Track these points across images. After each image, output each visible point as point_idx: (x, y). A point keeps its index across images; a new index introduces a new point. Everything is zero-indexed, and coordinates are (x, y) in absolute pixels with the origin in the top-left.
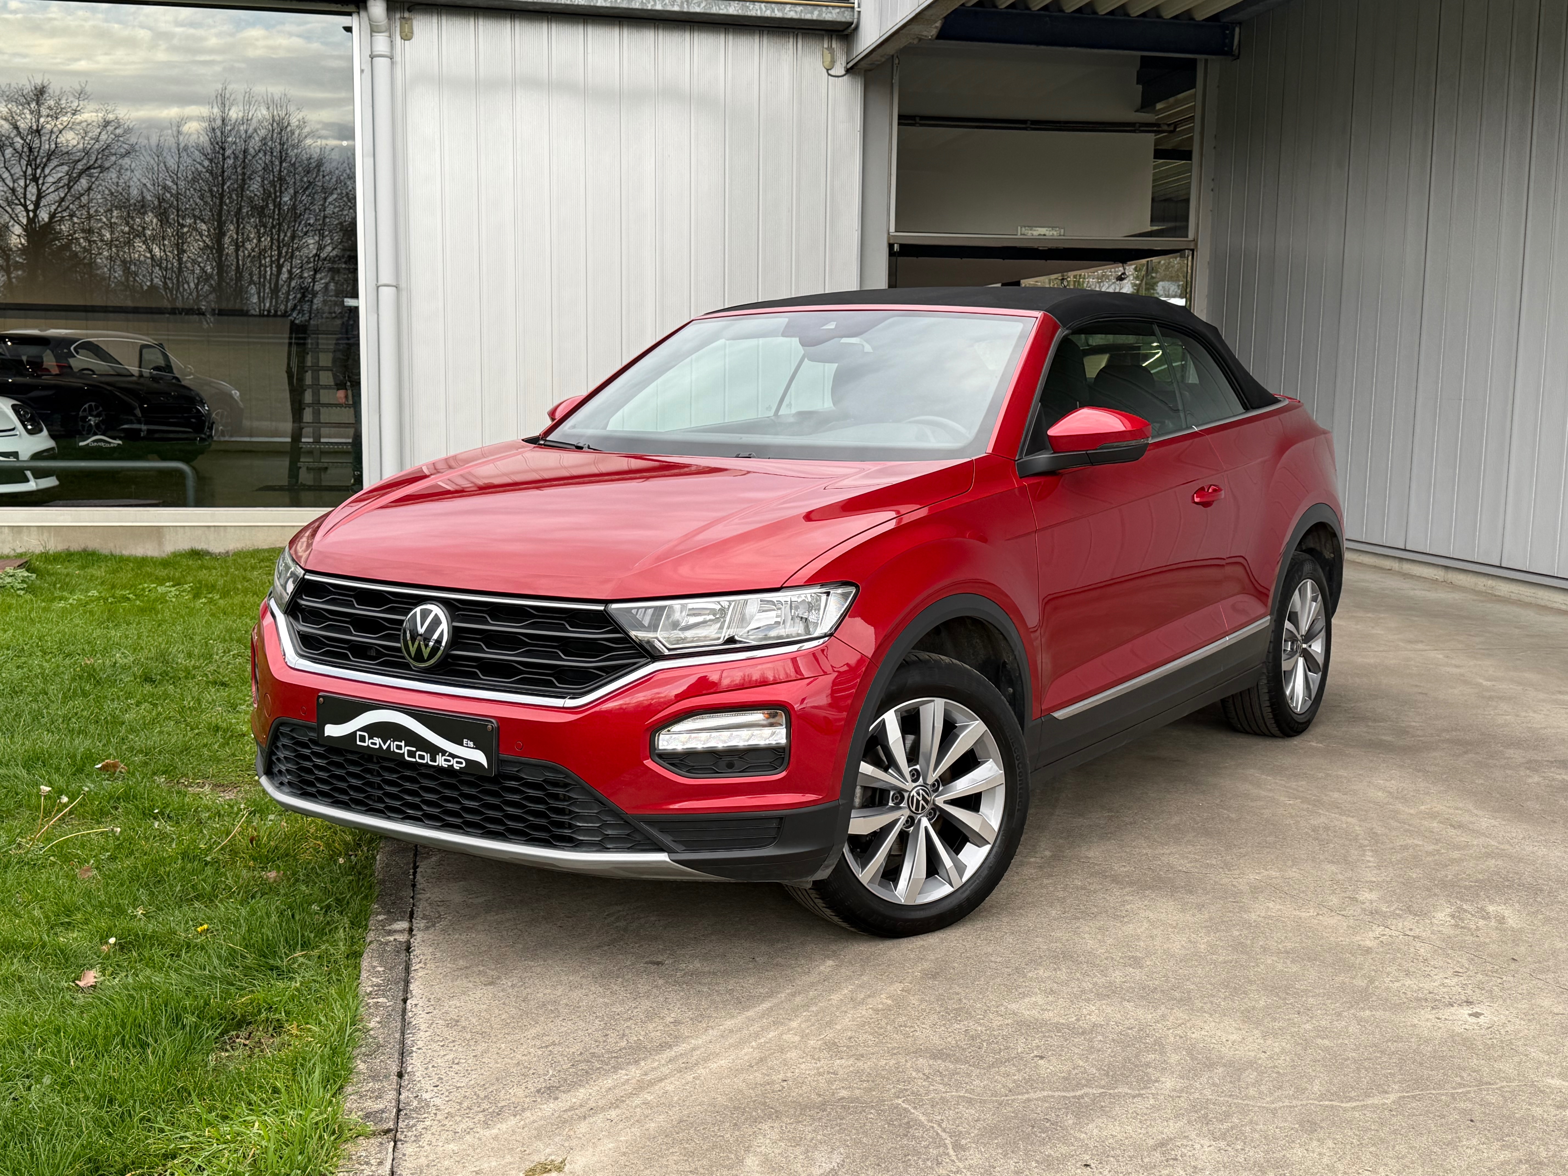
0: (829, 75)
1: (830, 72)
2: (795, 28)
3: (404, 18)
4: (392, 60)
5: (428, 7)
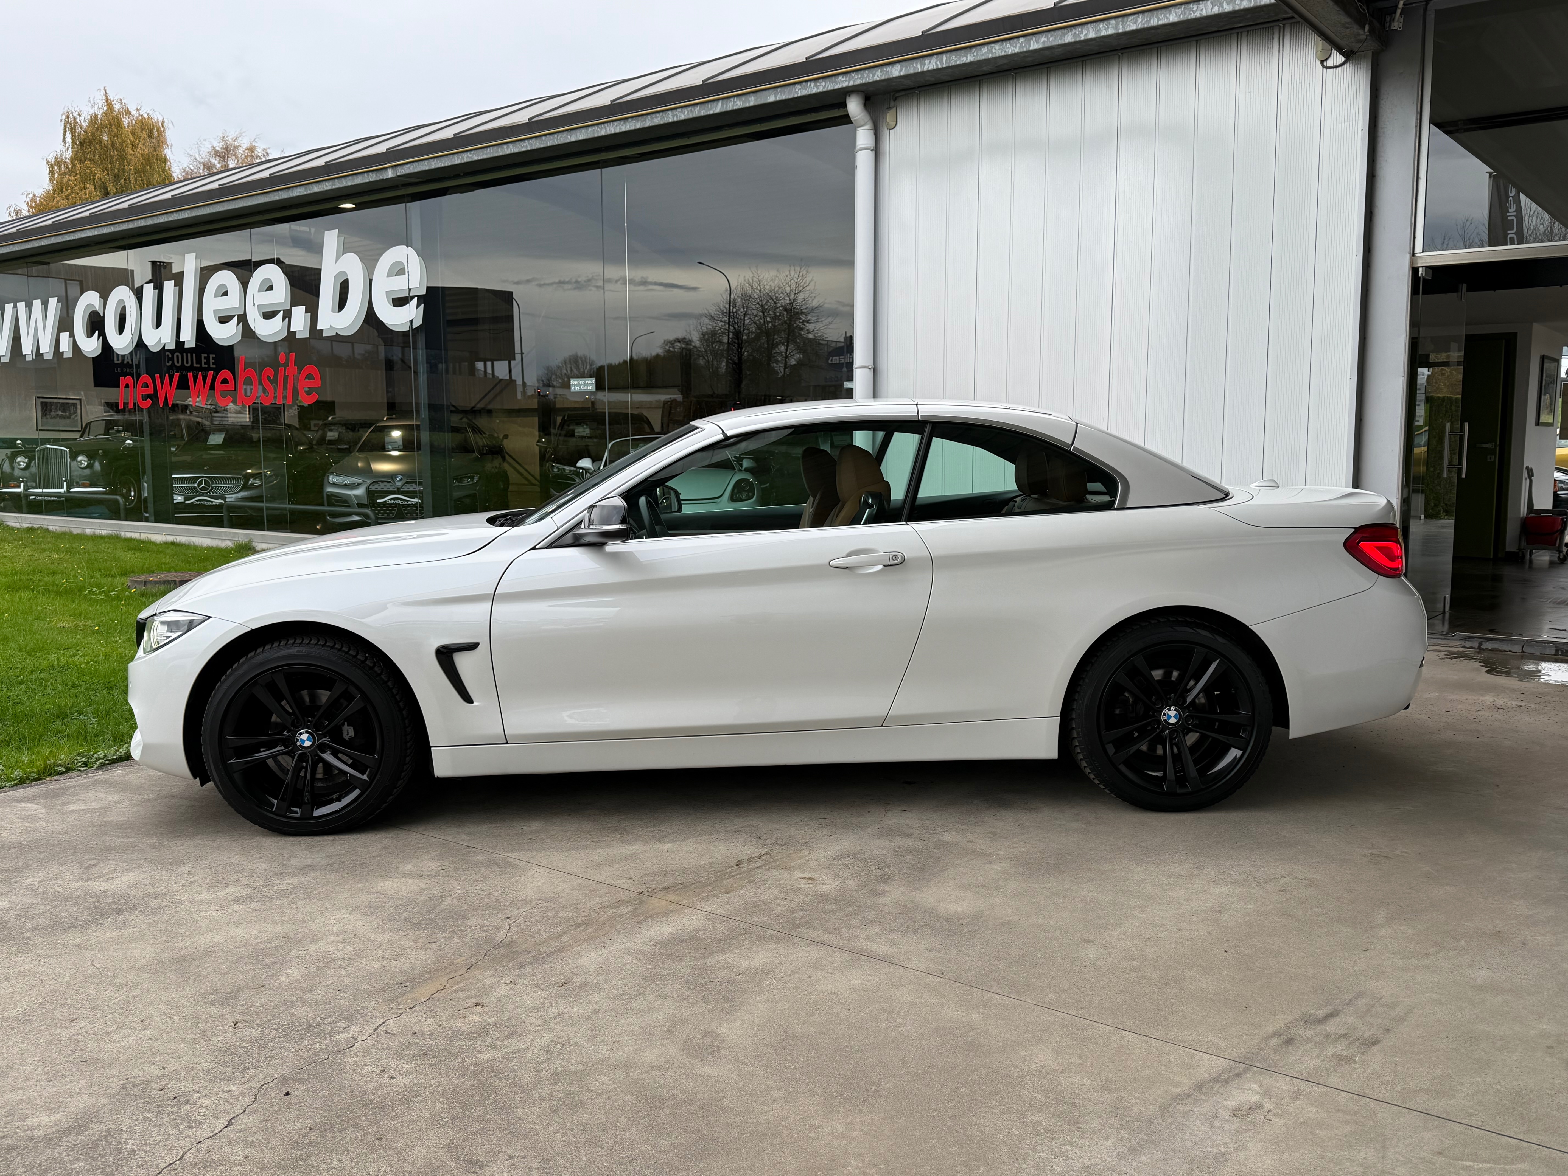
0: (1324, 67)
1: (1325, 64)
2: (1278, 20)
3: (889, 108)
4: (877, 151)
5: (907, 92)
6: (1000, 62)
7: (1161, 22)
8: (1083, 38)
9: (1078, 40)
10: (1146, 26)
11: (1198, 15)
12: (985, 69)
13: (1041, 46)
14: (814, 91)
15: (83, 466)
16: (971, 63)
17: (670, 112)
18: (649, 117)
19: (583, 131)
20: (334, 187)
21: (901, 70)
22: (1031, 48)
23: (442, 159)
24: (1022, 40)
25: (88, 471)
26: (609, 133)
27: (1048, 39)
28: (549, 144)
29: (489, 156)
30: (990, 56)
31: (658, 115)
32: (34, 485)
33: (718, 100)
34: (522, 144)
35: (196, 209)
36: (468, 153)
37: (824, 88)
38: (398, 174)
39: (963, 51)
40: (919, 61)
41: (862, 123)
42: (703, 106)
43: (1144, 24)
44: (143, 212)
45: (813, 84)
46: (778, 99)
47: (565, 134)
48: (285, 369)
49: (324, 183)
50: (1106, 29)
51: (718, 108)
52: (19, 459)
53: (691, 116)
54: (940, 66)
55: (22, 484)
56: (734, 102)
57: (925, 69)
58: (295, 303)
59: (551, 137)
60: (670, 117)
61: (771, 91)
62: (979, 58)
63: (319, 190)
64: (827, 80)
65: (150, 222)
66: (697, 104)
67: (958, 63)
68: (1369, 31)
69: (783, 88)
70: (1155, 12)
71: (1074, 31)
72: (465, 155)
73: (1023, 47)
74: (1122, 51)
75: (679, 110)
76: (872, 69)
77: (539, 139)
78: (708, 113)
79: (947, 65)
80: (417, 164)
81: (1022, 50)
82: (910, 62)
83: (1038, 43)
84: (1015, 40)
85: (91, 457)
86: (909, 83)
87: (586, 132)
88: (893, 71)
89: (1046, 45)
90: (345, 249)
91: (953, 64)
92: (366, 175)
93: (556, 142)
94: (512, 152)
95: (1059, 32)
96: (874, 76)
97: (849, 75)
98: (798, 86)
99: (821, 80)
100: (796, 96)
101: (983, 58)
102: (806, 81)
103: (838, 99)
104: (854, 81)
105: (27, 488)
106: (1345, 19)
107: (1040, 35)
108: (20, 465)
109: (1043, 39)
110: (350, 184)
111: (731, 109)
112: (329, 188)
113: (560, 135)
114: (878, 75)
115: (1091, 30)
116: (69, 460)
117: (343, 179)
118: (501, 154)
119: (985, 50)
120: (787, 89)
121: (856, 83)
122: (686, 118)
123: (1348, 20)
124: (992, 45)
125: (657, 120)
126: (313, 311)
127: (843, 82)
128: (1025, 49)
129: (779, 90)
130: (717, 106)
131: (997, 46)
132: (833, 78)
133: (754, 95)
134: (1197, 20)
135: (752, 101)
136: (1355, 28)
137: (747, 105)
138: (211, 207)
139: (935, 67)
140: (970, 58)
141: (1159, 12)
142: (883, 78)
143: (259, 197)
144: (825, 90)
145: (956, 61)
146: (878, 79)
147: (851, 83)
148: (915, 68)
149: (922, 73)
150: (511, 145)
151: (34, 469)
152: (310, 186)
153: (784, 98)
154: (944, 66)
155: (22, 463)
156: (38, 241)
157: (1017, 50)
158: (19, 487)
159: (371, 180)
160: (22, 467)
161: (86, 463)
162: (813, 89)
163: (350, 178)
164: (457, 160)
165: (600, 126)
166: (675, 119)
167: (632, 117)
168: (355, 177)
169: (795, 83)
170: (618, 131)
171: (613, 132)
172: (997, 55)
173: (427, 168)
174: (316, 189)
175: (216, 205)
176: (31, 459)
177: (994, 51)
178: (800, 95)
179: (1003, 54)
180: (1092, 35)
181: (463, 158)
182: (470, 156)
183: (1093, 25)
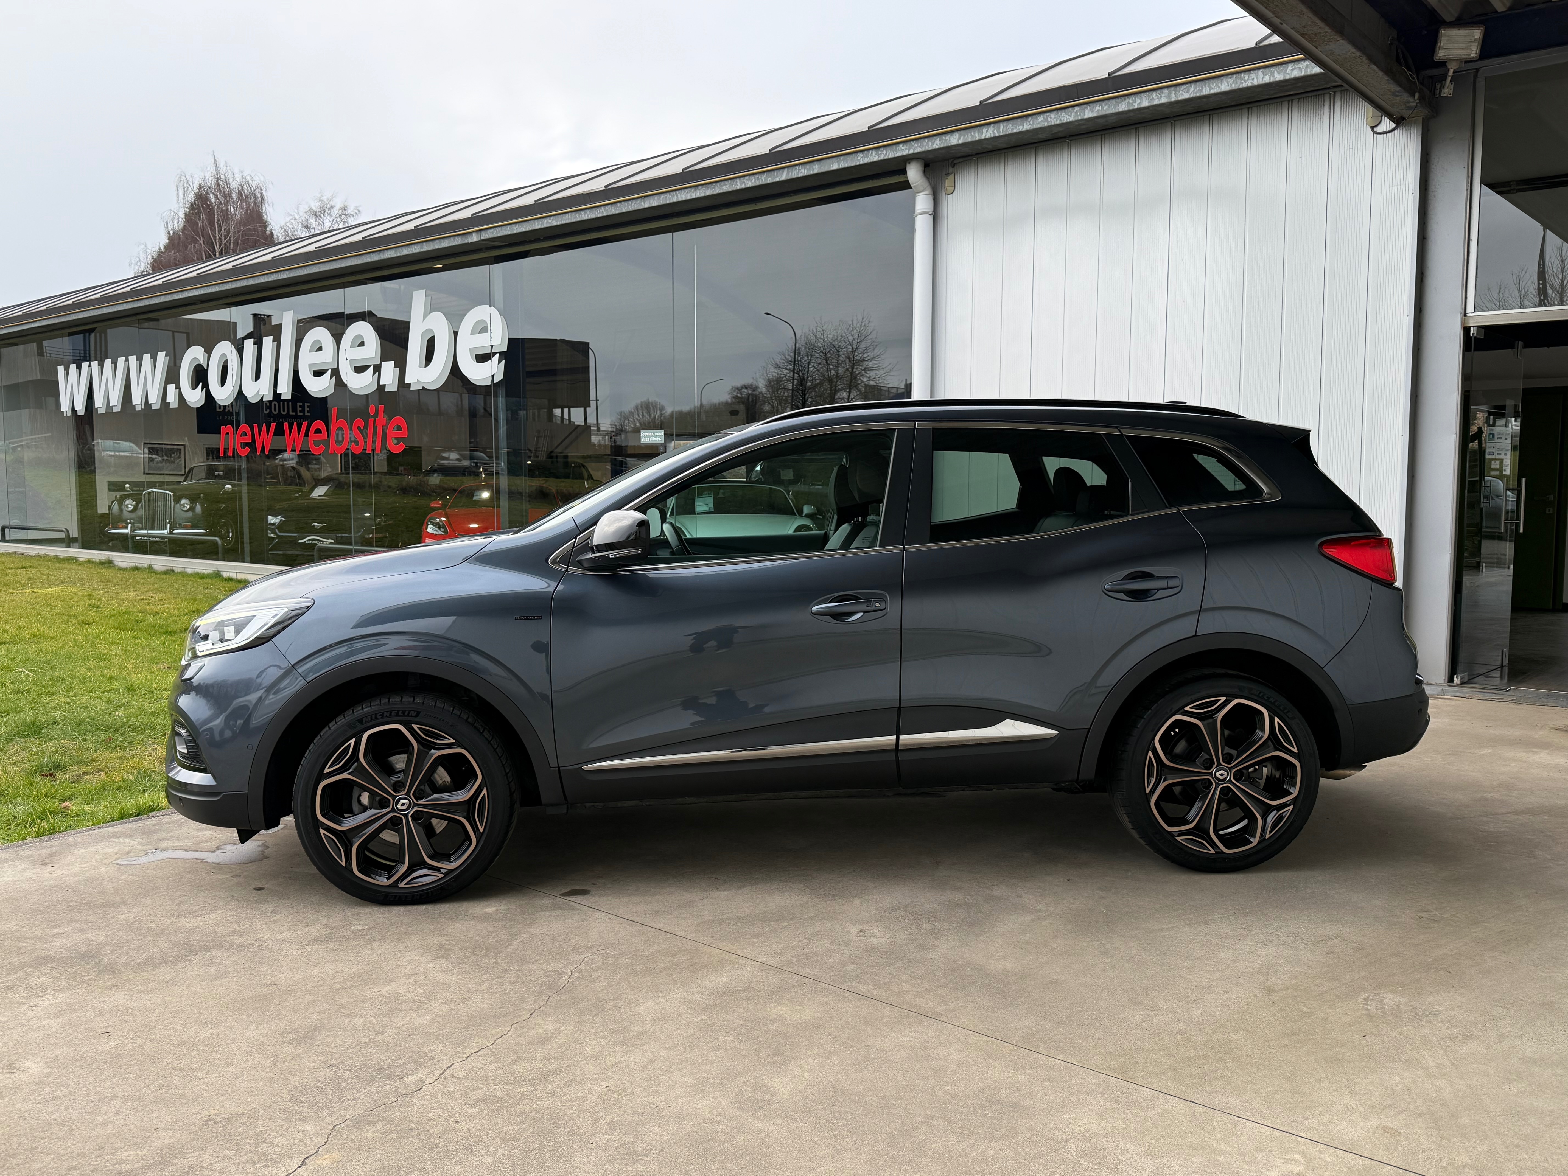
0: (1374, 132)
1: (1375, 129)
2: (1329, 88)
3: (948, 174)
4: (935, 215)
5: (966, 159)
6: (1055, 130)
7: (1212, 92)
8: (1136, 107)
9: (1131, 108)
10: (1198, 95)
11: (1249, 84)
12: (1041, 136)
13: (1095, 115)
14: (876, 159)
15: (185, 509)
16: (1027, 131)
17: (738, 180)
18: (718, 184)
19: (656, 197)
20: (422, 250)
21: (959, 138)
22: (1086, 117)
23: (523, 224)
24: (1076, 109)
25: (190, 514)
26: (680, 199)
27: (1102, 108)
28: (624, 210)
29: (567, 221)
30: (1046, 124)
31: (726, 182)
32: (141, 525)
33: (784, 168)
34: (598, 210)
35: (293, 270)
36: (548, 219)
37: (885, 156)
38: (482, 238)
39: (1019, 120)
40: (976, 129)
41: (921, 189)
42: (769, 174)
43: (1196, 93)
44: (245, 273)
45: (874, 153)
46: (841, 167)
47: (639, 201)
48: (375, 420)
49: (413, 246)
50: (1160, 98)
51: (784, 176)
52: (127, 502)
53: (758, 183)
54: (997, 135)
55: (130, 525)
56: (799, 170)
57: (983, 137)
58: (384, 358)
59: (626, 203)
60: (738, 185)
61: (834, 159)
62: (1036, 126)
63: (407, 253)
64: (888, 148)
65: (251, 282)
66: (764, 172)
67: (1015, 131)
68: (1419, 99)
69: (846, 157)
70: (1207, 81)
71: (1127, 100)
72: (545, 221)
73: (1078, 116)
74: (1175, 119)
75: (747, 178)
76: (931, 138)
77: (614, 205)
78: (775, 180)
79: (1004, 133)
80: (500, 228)
81: (1076, 119)
82: (968, 131)
83: (1092, 112)
84: (1070, 109)
85: (193, 500)
86: (966, 150)
87: (659, 199)
88: (952, 139)
89: (1101, 114)
90: (432, 308)
91: (1010, 132)
92: (452, 239)
93: (631, 209)
94: (589, 217)
95: (1113, 101)
96: (933, 144)
97: (909, 143)
98: (861, 155)
99: (882, 149)
100: (858, 163)
101: (1039, 126)
102: (868, 150)
103: (898, 167)
104: (914, 150)
105: (133, 530)
106: (1395, 88)
107: (1095, 105)
108: (128, 508)
109: (1097, 108)
110: (437, 247)
111: (796, 176)
112: (417, 251)
113: (634, 202)
114: (937, 144)
115: (1144, 99)
116: (173, 503)
117: (431, 243)
118: (579, 219)
119: (1040, 118)
120: (849, 158)
121: (916, 151)
122: (753, 185)
123: (1398, 89)
124: (1048, 114)
125: (726, 188)
126: (401, 365)
127: (903, 151)
128: (1080, 118)
129: (842, 158)
130: (782, 174)
131: (1053, 115)
132: (894, 146)
133: (818, 163)
134: (1248, 88)
135: (816, 169)
136: (1405, 96)
137: (811, 173)
138: (308, 268)
139: (992, 136)
140: (1026, 126)
141: (1211, 81)
142: (942, 146)
143: (352, 259)
144: (886, 158)
145: (1012, 130)
146: (937, 147)
147: (911, 151)
148: (972, 136)
149: (980, 141)
150: (588, 211)
151: (141, 512)
152: (400, 249)
153: (846, 165)
154: (1001, 134)
155: (130, 506)
156: (149, 300)
157: (1072, 119)
158: (126, 528)
159: (457, 243)
160: (130, 509)
161: (188, 507)
162: (874, 157)
163: (437, 241)
164: (537, 225)
165: (672, 193)
166: (743, 186)
167: (702, 185)
168: (442, 240)
169: (857, 152)
170: (688, 198)
171: (684, 199)
172: (1053, 124)
173: (509, 233)
174: (405, 252)
175: (312, 266)
176: (138, 502)
177: (1049, 119)
178: (862, 162)
179: (1058, 122)
180: (1145, 103)
181: (543, 223)
182: (550, 221)
183: (1146, 94)
